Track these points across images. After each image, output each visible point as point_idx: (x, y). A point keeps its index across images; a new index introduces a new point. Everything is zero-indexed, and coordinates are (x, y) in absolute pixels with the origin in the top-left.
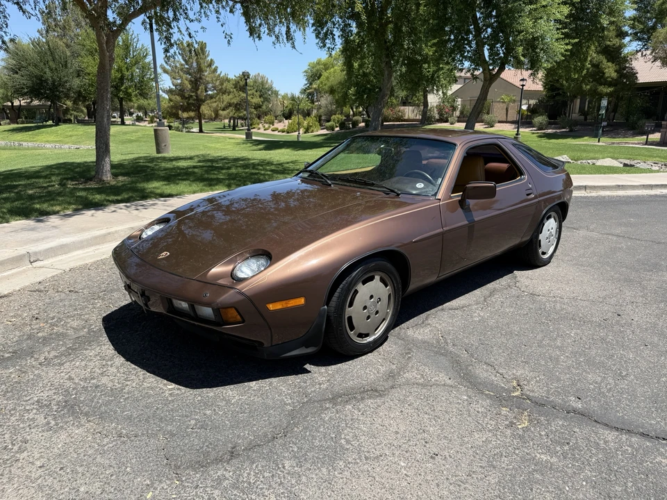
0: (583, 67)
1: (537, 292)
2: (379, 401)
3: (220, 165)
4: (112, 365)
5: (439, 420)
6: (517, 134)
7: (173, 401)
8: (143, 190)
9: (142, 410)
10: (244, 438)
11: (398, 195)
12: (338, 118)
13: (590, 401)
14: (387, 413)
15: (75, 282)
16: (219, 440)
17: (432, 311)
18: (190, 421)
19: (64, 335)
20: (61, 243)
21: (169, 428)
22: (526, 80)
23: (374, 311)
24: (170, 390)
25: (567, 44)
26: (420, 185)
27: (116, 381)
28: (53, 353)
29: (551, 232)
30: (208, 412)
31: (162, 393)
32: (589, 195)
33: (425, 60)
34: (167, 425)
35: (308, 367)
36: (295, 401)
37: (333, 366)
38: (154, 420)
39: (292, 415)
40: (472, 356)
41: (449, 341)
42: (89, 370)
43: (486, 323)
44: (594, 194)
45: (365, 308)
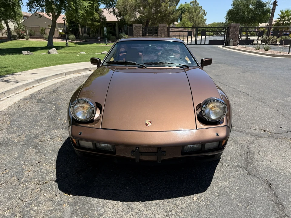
6: (67, 43)
11: (188, 67)
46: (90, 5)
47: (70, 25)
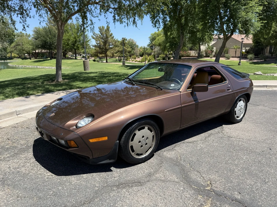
0: (269, 33)
1: (231, 135)
2: (139, 188)
3: (107, 75)
4: (29, 162)
5: (166, 200)
6: (240, 62)
7: (47, 181)
8: (72, 85)
9: (32, 185)
10: (71, 202)
11: (162, 89)
12: (162, 56)
13: (245, 195)
14: (141, 195)
15: (31, 124)
16: (59, 202)
17: (178, 143)
18: (50, 192)
19: (16, 147)
20: (31, 107)
21: (40, 194)
22: (244, 39)
23: (145, 143)
24: (48, 176)
25: (261, 23)
26: (173, 85)
27: (28, 170)
28: (8, 155)
29: (241, 107)
30: (60, 188)
31: (44, 177)
32: (268, 90)
33: (198, 31)
34: (40, 193)
35: (112, 168)
36: (101, 185)
37: (124, 169)
38: (35, 190)
39: (96, 192)
40: (191, 167)
41: (182, 159)
42: (19, 164)
43: (202, 151)
44: (271, 89)
45: (140, 142)
46: (262, 24)
47: (255, 45)
